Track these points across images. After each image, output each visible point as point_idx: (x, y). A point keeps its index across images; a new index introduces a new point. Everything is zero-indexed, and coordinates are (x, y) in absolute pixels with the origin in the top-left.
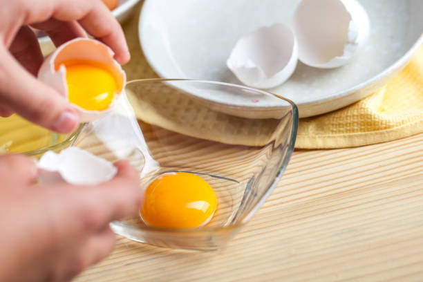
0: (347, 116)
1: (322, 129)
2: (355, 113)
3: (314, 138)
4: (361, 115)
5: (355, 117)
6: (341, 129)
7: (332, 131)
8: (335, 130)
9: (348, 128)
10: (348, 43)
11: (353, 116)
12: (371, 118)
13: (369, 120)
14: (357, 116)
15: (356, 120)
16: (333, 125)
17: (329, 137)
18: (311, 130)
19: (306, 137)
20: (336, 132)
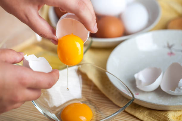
0: (160, 114)
1: (150, 115)
2: (163, 115)
3: (145, 116)
4: (165, 116)
5: (162, 116)
6: (156, 118)
7: (153, 117)
8: (154, 117)
9: (158, 119)
10: (178, 87)
11: (162, 115)
12: (167, 119)
13: (166, 119)
14: (163, 116)
15: (162, 117)
16: (154, 115)
17: (150, 119)
18: (146, 113)
19: (142, 114)
20: (154, 118)
